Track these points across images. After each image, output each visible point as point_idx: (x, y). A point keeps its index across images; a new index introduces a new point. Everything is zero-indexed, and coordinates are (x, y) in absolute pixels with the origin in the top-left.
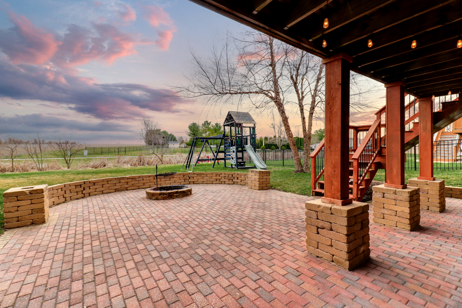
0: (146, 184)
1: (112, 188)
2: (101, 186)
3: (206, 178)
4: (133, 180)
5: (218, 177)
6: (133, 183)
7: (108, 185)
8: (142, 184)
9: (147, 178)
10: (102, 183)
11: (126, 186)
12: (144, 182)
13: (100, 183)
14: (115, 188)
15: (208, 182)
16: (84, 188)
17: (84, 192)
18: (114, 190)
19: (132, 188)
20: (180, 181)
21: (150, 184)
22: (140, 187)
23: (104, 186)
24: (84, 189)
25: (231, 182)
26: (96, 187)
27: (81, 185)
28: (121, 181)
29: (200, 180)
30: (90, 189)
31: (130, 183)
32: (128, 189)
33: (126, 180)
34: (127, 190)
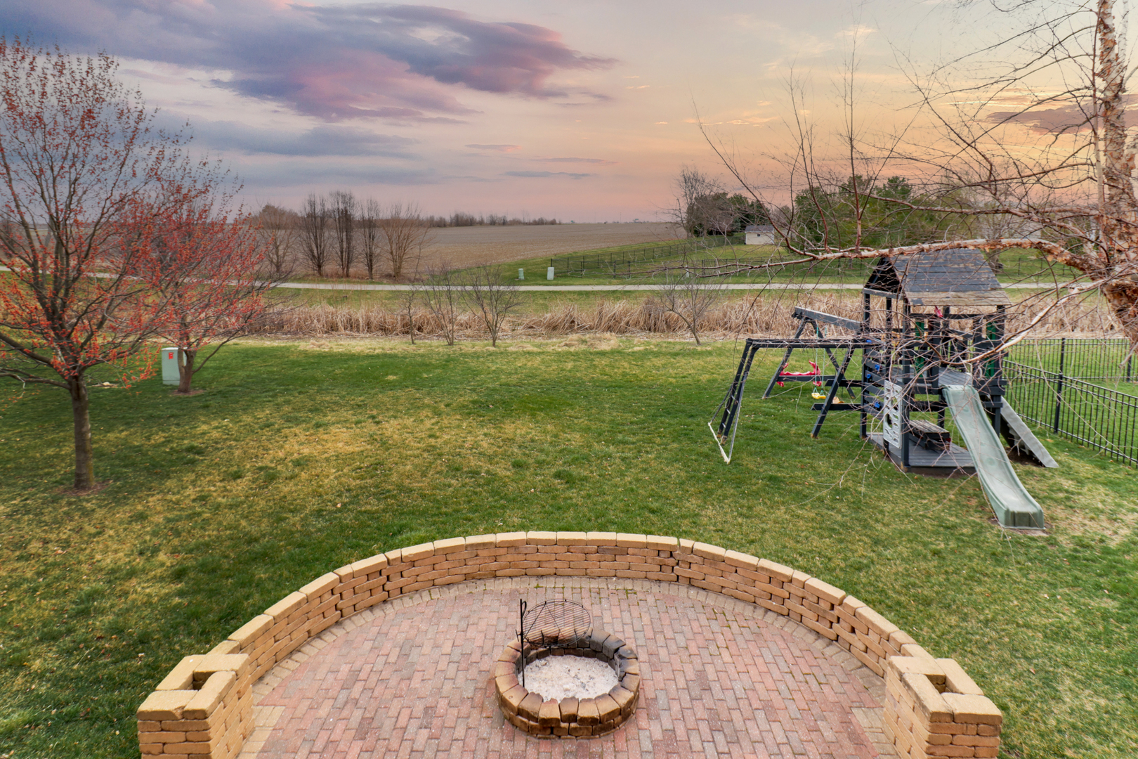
0: (544, 565)
1: (458, 570)
2: (430, 568)
3: (734, 577)
4: (512, 550)
5: (776, 590)
6: (509, 558)
7: (446, 565)
8: (535, 564)
9: (549, 549)
10: (433, 560)
11: (494, 565)
12: (540, 557)
13: (428, 561)
14: (464, 572)
15: (739, 594)
16: (388, 577)
17: (389, 586)
18: (462, 578)
19: (508, 571)
20: (647, 567)
21: (556, 564)
22: (529, 572)
23: (436, 566)
24: (388, 580)
25: (822, 627)
26: (416, 570)
27: (380, 572)
28: (479, 552)
29: (710, 579)
30: (402, 576)
31: (503, 559)
32: (498, 573)
33: (493, 552)
34: (495, 577)
